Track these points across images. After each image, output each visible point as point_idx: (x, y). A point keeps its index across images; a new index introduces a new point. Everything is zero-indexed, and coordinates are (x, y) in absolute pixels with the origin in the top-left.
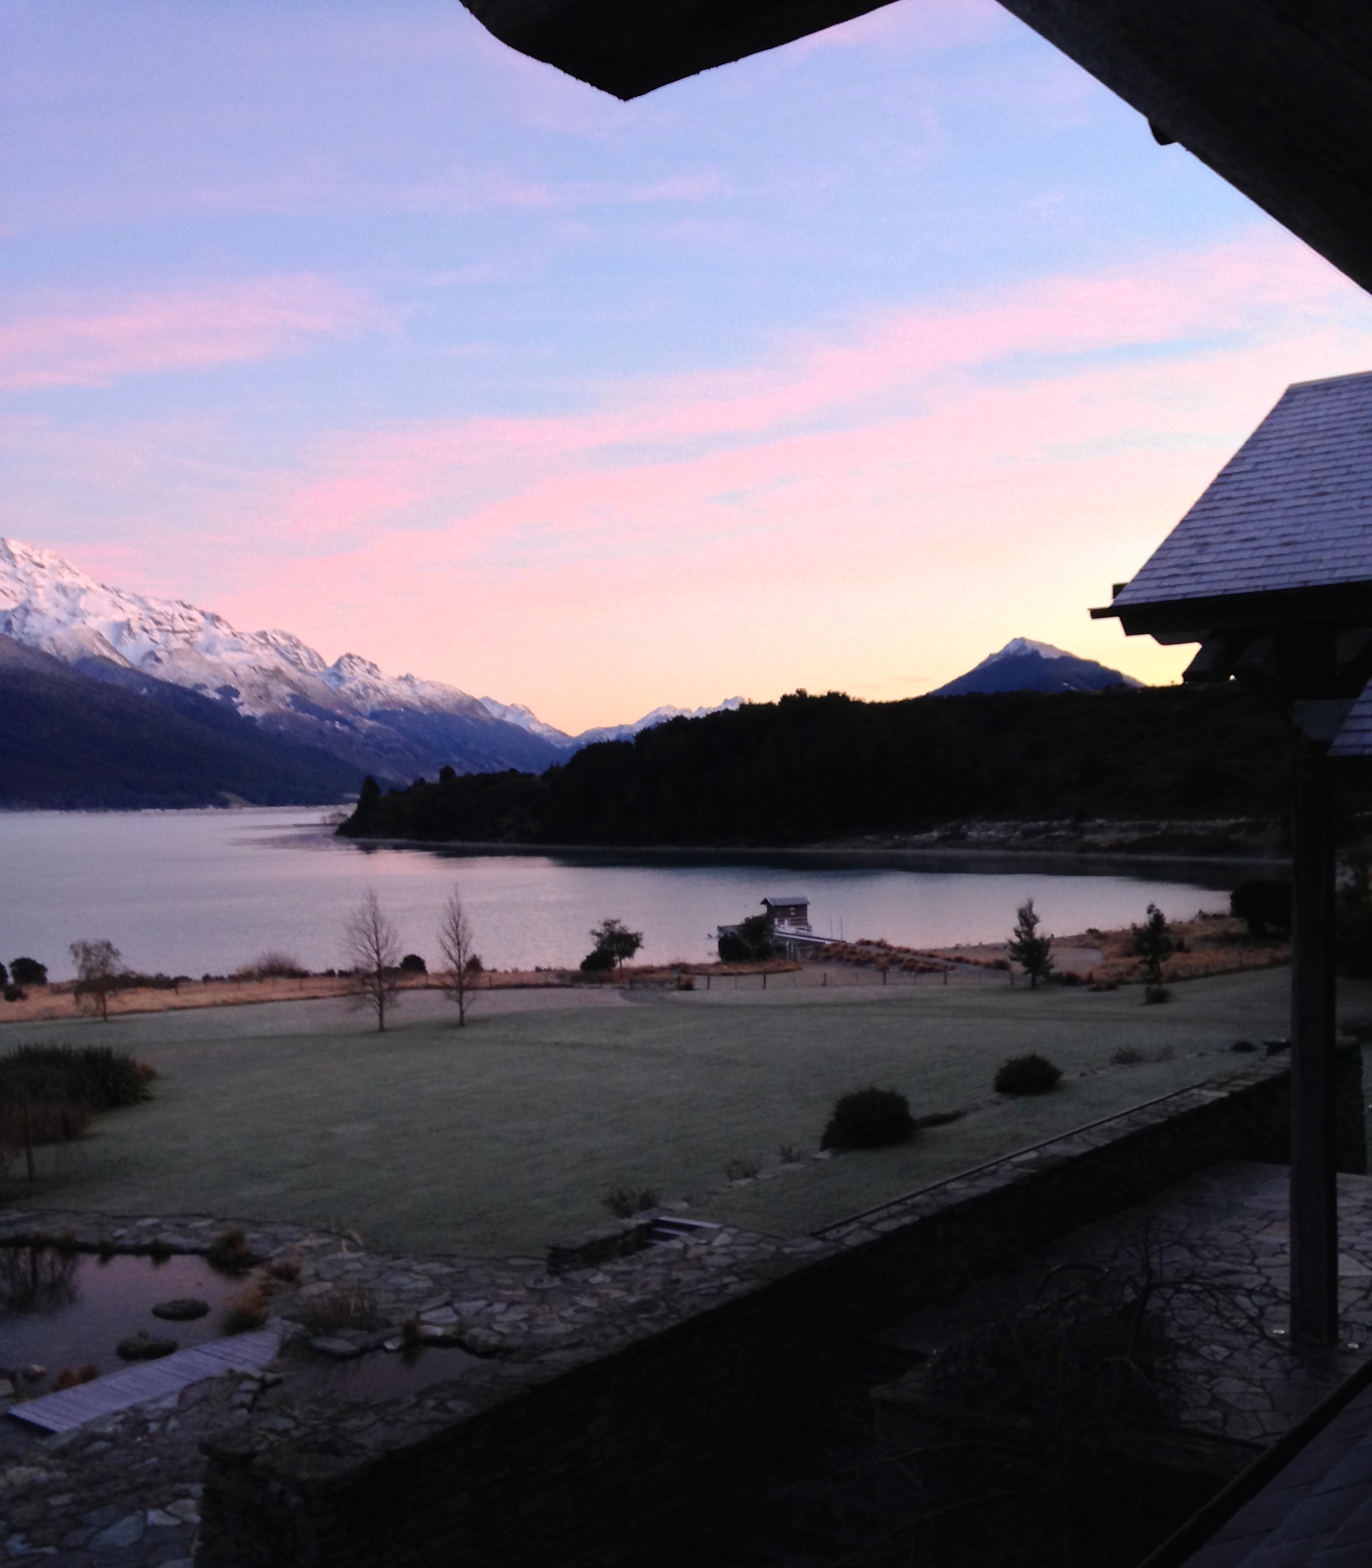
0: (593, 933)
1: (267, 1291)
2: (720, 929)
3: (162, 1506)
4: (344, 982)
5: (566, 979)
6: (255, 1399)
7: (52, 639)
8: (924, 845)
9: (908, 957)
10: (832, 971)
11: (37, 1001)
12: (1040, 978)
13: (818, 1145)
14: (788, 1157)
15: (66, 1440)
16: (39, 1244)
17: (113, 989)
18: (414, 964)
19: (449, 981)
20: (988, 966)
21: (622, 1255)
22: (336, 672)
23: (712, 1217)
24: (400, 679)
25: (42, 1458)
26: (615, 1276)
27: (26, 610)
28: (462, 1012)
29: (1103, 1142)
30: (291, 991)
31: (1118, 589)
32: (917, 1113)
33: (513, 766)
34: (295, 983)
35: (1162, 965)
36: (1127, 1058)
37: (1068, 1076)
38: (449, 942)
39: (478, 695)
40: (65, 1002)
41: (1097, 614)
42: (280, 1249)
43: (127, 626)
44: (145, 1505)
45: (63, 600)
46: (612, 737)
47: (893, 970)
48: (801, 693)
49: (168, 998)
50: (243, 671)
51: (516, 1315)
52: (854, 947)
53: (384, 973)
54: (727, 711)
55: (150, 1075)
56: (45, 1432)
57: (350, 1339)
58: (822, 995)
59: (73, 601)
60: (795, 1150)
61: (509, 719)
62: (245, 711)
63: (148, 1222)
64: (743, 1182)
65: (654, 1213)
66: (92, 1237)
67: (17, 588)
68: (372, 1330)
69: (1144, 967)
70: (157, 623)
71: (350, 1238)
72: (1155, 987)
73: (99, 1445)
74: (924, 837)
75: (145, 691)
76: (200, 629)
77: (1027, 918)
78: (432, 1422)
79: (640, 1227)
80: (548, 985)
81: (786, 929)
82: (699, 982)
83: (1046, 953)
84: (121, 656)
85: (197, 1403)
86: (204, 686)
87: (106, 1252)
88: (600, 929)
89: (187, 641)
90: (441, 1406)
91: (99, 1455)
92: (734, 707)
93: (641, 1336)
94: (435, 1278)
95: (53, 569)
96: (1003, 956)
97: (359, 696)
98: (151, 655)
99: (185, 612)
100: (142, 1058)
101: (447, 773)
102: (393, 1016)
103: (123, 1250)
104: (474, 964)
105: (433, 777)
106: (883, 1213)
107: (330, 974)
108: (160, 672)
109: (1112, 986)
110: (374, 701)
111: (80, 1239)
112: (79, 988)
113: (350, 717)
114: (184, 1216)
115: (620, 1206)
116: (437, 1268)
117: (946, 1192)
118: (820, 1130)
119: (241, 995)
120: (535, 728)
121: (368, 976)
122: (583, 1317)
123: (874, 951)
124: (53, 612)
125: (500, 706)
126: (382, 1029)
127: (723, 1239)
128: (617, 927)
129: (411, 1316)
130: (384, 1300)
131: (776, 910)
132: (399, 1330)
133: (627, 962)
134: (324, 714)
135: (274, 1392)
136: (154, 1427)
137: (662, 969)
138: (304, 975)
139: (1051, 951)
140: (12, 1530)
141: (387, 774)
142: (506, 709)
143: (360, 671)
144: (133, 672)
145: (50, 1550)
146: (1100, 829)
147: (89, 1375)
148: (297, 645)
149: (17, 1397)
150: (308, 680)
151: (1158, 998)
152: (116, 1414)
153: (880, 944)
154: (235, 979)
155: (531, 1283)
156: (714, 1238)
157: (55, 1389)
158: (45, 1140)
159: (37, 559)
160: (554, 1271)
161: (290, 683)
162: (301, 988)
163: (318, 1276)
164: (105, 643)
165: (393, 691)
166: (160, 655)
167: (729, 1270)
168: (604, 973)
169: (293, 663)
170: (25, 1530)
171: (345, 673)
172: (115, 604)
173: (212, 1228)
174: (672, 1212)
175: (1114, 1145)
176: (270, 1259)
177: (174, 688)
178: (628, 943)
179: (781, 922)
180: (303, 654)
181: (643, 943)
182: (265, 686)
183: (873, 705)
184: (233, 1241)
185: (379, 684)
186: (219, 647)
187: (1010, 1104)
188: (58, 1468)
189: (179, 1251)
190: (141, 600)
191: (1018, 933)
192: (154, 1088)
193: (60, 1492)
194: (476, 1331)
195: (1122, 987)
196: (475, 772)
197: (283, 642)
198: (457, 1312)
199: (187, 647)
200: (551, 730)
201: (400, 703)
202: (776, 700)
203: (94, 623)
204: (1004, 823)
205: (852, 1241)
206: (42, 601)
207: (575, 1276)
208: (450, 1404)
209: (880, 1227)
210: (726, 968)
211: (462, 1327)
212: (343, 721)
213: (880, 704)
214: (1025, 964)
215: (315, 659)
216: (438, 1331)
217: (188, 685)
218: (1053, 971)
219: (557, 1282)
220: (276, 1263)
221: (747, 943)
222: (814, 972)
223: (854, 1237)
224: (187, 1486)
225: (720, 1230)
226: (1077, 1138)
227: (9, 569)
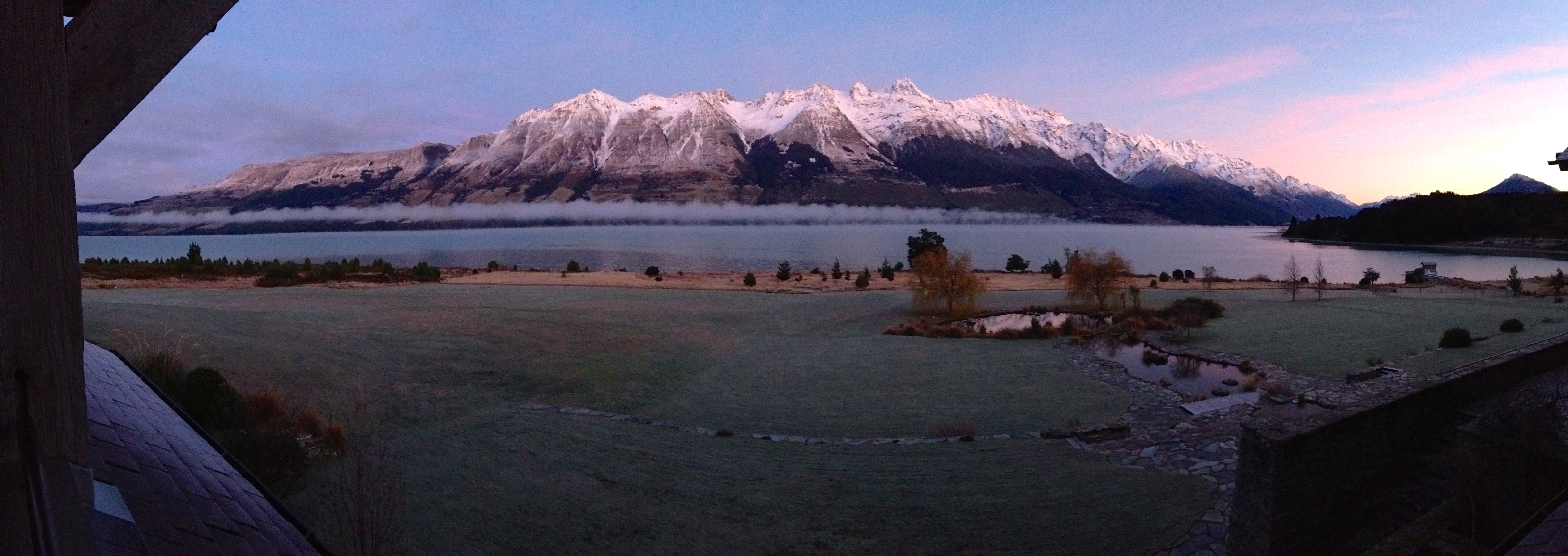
0: (1364, 272)
1: (1257, 380)
2: (1406, 272)
3: (1224, 442)
4: (1283, 284)
5: (1354, 287)
6: (1252, 413)
7: (1202, 171)
8: (1478, 246)
9: (1471, 284)
10: (1444, 288)
11: (1192, 284)
13: (1438, 346)
14: (1427, 349)
15: (1197, 417)
17: (1213, 282)
18: (1305, 280)
19: (1316, 286)
20: (1499, 288)
21: (1371, 379)
22: (1285, 182)
23: (1401, 367)
24: (1305, 185)
25: (1191, 421)
26: (1369, 385)
27: (1195, 162)
28: (1320, 296)
29: (1539, 349)
30: (1266, 286)
32: (1473, 336)
33: (1339, 215)
34: (1267, 284)
36: (1547, 322)
37: (1526, 327)
38: (1316, 273)
39: (1329, 191)
40: (1199, 284)
42: (1261, 367)
43: (1223, 167)
44: (1219, 441)
45: (1206, 159)
46: (1372, 206)
47: (1466, 288)
49: (1229, 285)
50: (1256, 181)
51: (1335, 395)
52: (1452, 280)
53: (1295, 281)
54: (1411, 198)
55: (1223, 309)
56: (1191, 414)
57: (1282, 398)
58: (1442, 296)
59: (1209, 159)
60: (1430, 347)
61: (1339, 199)
62: (1256, 194)
63: (1223, 354)
64: (1412, 357)
65: (1382, 365)
66: (1206, 357)
67: (1193, 155)
68: (1289, 396)
69: (1555, 290)
70: (1232, 166)
71: (1282, 366)
72: (1558, 297)
73: (1207, 420)
74: (1478, 243)
75: (1227, 188)
76: (1244, 167)
78: (1313, 426)
79: (1377, 370)
80: (1348, 289)
81: (1429, 273)
82: (1399, 290)
83: (1520, 284)
84: (1221, 177)
85: (1235, 411)
86: (1244, 186)
88: (1366, 271)
89: (1240, 171)
90: (1314, 422)
91: (1207, 423)
92: (1414, 196)
93: (1380, 404)
94: (1309, 382)
95: (1204, 149)
97: (1291, 190)
98: (1230, 176)
99: (1240, 162)
100: (1222, 304)
101: (1318, 216)
102: (1297, 297)
104: (1324, 281)
105: (1313, 218)
106: (1462, 369)
107: (1278, 281)
108: (1232, 182)
109: (1542, 297)
110: (1296, 192)
112: (1204, 281)
113: (1288, 197)
114: (1232, 353)
115: (1371, 363)
116: (1310, 378)
117: (1485, 363)
118: (1438, 341)
119: (1251, 286)
120: (1347, 202)
121: (1290, 283)
122: (1359, 398)
123: (1459, 281)
125: (1336, 195)
126: (1294, 301)
127: (1405, 375)
128: (1372, 271)
129: (1301, 393)
130: (1293, 388)
131: (1425, 266)
132: (1297, 397)
133: (1374, 282)
134: (1281, 196)
136: (1222, 417)
137: (1386, 285)
138: (1270, 281)
139: (1522, 284)
140: (1182, 442)
141: (1299, 217)
142: (1338, 196)
143: (1293, 182)
144: (1224, 182)
145: (1191, 450)
147: (1203, 399)
148: (1274, 173)
149: (1183, 402)
150: (1276, 184)
151: (1559, 301)
153: (1461, 279)
154: (1248, 281)
155: (1340, 385)
156: (1402, 374)
157: (1194, 402)
158: (1193, 326)
159: (1199, 146)
160: (1348, 383)
161: (1270, 185)
162: (1269, 285)
163: (1272, 377)
164: (1216, 172)
165: (1303, 189)
166: (1233, 176)
167: (1409, 384)
168: (1367, 286)
169: (1272, 179)
170: (1185, 442)
171: (1288, 182)
172: (1220, 160)
173: (1240, 358)
174: (1388, 365)
175: (1544, 350)
176: (1257, 370)
177: (1236, 187)
178: (1375, 276)
179: (1427, 270)
180: (1276, 176)
181: (1380, 276)
182: (1263, 185)
184: (1246, 363)
185: (1299, 186)
186: (1249, 174)
187: (1506, 335)
189: (1230, 364)
190: (1228, 158)
192: (1224, 313)
194: (1322, 400)
195: (1546, 297)
196: (1327, 216)
198: (1317, 393)
199: (1240, 173)
200: (1352, 203)
201: (1304, 193)
203: (1214, 166)
204: (1507, 239)
205: (1451, 378)
206: (1200, 159)
207: (1355, 384)
208: (1318, 421)
209: (1460, 373)
210: (1407, 285)
211: (1318, 398)
212: (1287, 199)
214: (1512, 288)
215: (1279, 177)
216: (1311, 399)
217: (1240, 186)
218: (1522, 290)
219: (1349, 386)
221: (1415, 277)
222: (1438, 288)
223: (1453, 376)
225: (1404, 372)
226: (1531, 347)
227: (1192, 149)
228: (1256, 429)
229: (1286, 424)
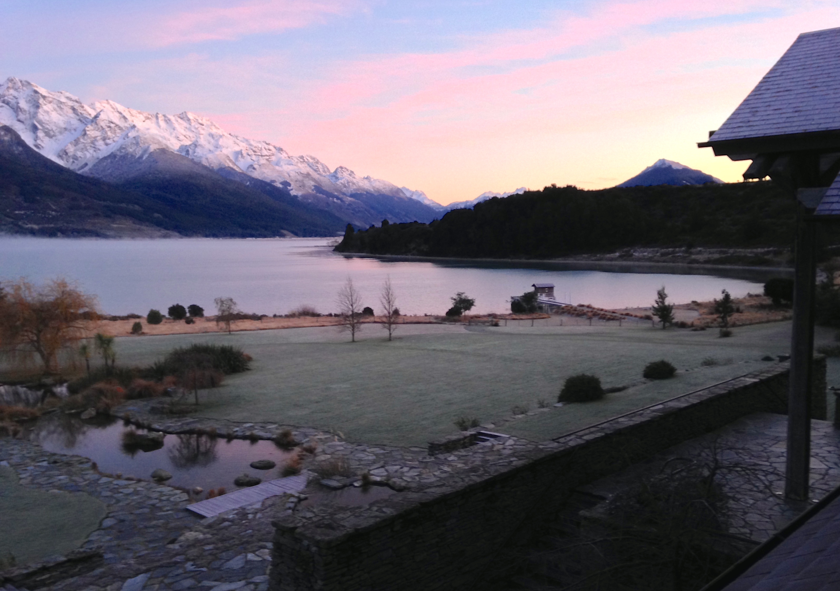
0: (452, 299)
1: (301, 458)
2: (512, 298)
3: (254, 552)
4: (336, 319)
5: (440, 320)
6: (296, 506)
7: (207, 159)
8: (612, 259)
9: (602, 313)
10: (565, 318)
11: (199, 324)
12: (667, 324)
13: (556, 400)
14: (542, 405)
15: (211, 521)
16: (200, 433)
17: (232, 319)
18: (368, 311)
19: (384, 319)
20: (641, 318)
21: (463, 448)
22: (335, 175)
23: (505, 432)
24: (364, 178)
25: (201, 528)
26: (459, 457)
27: (195, 145)
28: (390, 334)
29: (695, 401)
30: (313, 322)
31: (711, 133)
32: (605, 386)
33: (415, 220)
34: (315, 319)
35: (729, 319)
36: (709, 363)
37: (680, 371)
38: (384, 301)
39: (400, 186)
40: (212, 325)
41: (701, 145)
42: (307, 439)
43: (240, 153)
44: (246, 551)
45: (212, 141)
46: (463, 207)
47: (595, 319)
48: (554, 186)
49: (257, 324)
50: (293, 174)
51: (414, 473)
52: (576, 308)
53: (355, 315)
54: (517, 194)
55: (250, 359)
56: (202, 517)
57: (338, 481)
58: (560, 330)
59: (217, 141)
60: (546, 402)
61: (414, 197)
62: (293, 193)
63: (248, 425)
64: (520, 416)
65: (478, 429)
66: (224, 431)
67: (191, 135)
68: (348, 477)
69: (720, 320)
70: (254, 151)
71: (338, 435)
72: (724, 329)
73: (226, 523)
74: (612, 255)
75: (248, 183)
76: (273, 155)
77: (662, 295)
78: (376, 517)
79: (471, 435)
80: (430, 323)
81: (543, 298)
82: (501, 322)
83: (670, 313)
84: (238, 167)
85: (270, 506)
86: (274, 181)
87: (230, 438)
88: (455, 297)
89: (267, 160)
90: (380, 510)
91: (226, 528)
92: (521, 193)
93: (471, 483)
94: (376, 455)
95: (208, 126)
96: (649, 313)
97: (345, 186)
98: (251, 166)
99: (267, 147)
100: (247, 351)
101: (385, 222)
102: (359, 335)
103: (237, 437)
104: (396, 312)
105: (378, 225)
106: (587, 431)
107: (330, 315)
108: (256, 175)
109: (703, 329)
110: (352, 189)
111: (218, 431)
112: (219, 319)
113: (341, 196)
114: (264, 423)
115: (462, 426)
116: (378, 450)
117: (618, 423)
118: (557, 393)
119: (290, 324)
120: (426, 202)
121: (347, 316)
122: (443, 475)
123: (586, 310)
124: (208, 146)
125: (410, 191)
126: (354, 341)
127: (510, 442)
128: (463, 296)
129: (366, 471)
130: (354, 464)
131: (539, 289)
132: (360, 477)
133: (467, 313)
134: (329, 195)
135: (303, 503)
136: (250, 516)
137: (484, 316)
138: (319, 315)
139: (673, 311)
140: (188, 560)
141: (358, 223)
142: (413, 193)
143: (346, 174)
144: (243, 175)
145: (204, 569)
146: (700, 253)
147: (221, 493)
148: (317, 162)
149: (190, 501)
150: (322, 178)
151: (726, 335)
152: (234, 510)
153: (588, 307)
154: (287, 316)
155: (420, 459)
156: (507, 441)
157: (207, 498)
158: (203, 387)
159: (200, 121)
160: (431, 454)
161: (314, 180)
162: (317, 321)
163: (324, 452)
164: (230, 161)
165: (361, 184)
166: (256, 166)
167: (513, 455)
168: (456, 318)
169: (315, 171)
170: (193, 560)
171: (339, 175)
172: (235, 143)
173: (277, 429)
174: (486, 429)
175: (701, 403)
176: (303, 443)
177: (261, 181)
178: (468, 304)
179: (541, 295)
180: (320, 166)
181: (474, 304)
182: (303, 181)
183: (589, 192)
184: (286, 435)
185: (355, 181)
186: (282, 163)
187: (650, 384)
188: (208, 533)
189: (262, 438)
190: (247, 140)
191: (657, 302)
192: (252, 365)
193: (208, 544)
194: (394, 480)
195: (708, 329)
196: (398, 222)
197: (311, 161)
198: (387, 471)
199: (268, 162)
200: (434, 203)
201: (364, 189)
202: (541, 189)
203: (225, 151)
204: (652, 249)
205: (572, 444)
206: (202, 141)
207: (441, 456)
208: (384, 509)
209: (586, 438)
210: (514, 316)
211: (389, 477)
212: (338, 198)
213: (592, 191)
214: (660, 317)
215: (326, 169)
216: (378, 479)
217: (268, 181)
218: (674, 321)
219: (433, 459)
220: (305, 446)
221: (524, 305)
222: (556, 319)
223: (573, 442)
224: (264, 543)
225: (509, 438)
226: (683, 399)
227: (188, 126)
228: (295, 528)
229: (340, 516)
